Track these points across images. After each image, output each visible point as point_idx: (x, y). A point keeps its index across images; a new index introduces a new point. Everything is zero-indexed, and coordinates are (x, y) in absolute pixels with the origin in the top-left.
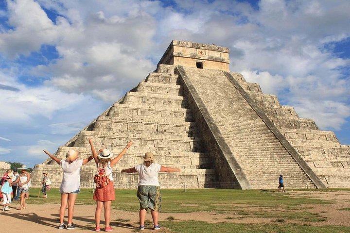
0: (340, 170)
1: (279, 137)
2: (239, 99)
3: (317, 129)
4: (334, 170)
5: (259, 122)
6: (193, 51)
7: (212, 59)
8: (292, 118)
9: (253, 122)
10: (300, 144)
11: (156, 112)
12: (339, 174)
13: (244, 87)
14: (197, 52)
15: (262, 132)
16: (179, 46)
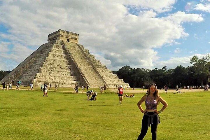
0: (112, 83)
1: (97, 72)
2: (84, 57)
3: (107, 69)
4: (111, 82)
5: (91, 67)
6: (67, 34)
7: (73, 38)
8: (99, 64)
9: (89, 67)
10: (102, 74)
11: (59, 61)
12: (112, 84)
13: (84, 51)
14: (68, 35)
15: (92, 70)
16: (62, 32)
